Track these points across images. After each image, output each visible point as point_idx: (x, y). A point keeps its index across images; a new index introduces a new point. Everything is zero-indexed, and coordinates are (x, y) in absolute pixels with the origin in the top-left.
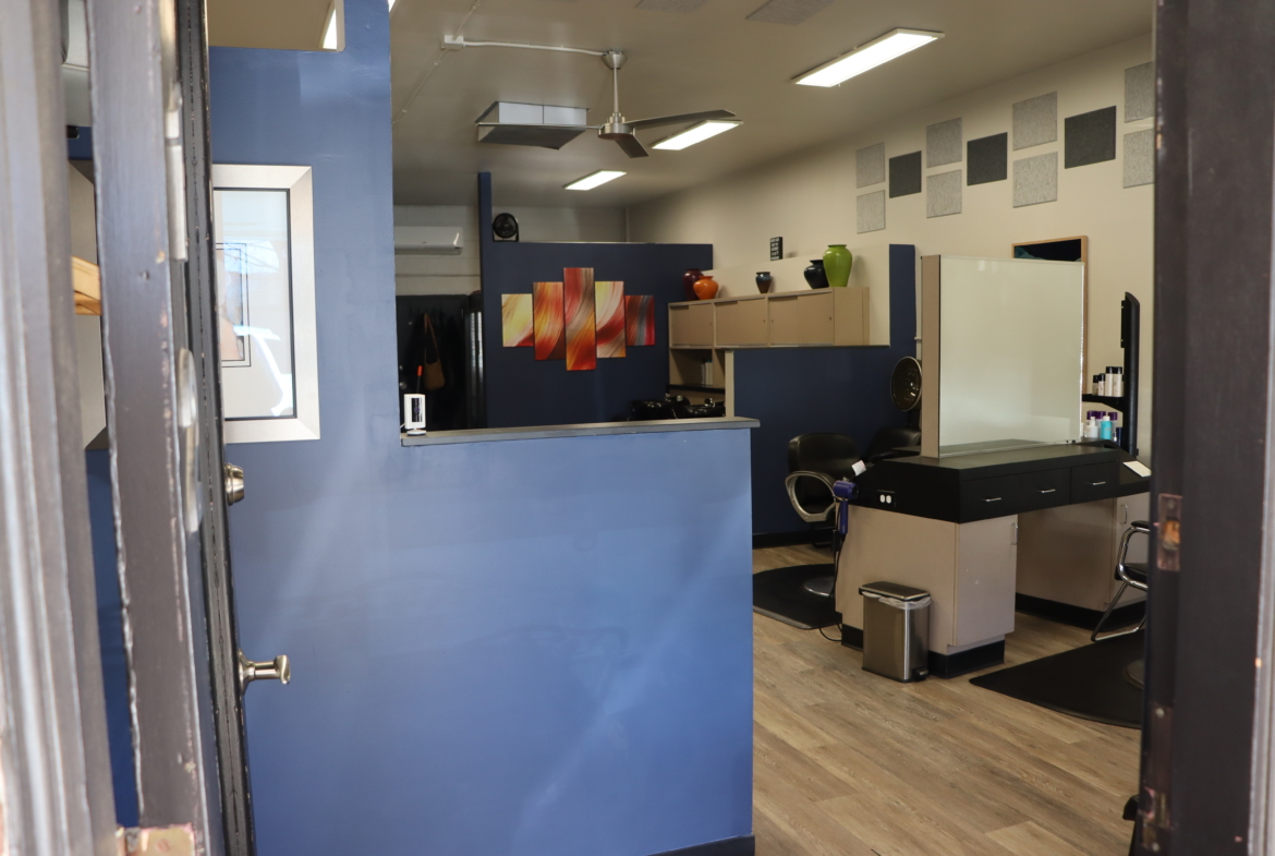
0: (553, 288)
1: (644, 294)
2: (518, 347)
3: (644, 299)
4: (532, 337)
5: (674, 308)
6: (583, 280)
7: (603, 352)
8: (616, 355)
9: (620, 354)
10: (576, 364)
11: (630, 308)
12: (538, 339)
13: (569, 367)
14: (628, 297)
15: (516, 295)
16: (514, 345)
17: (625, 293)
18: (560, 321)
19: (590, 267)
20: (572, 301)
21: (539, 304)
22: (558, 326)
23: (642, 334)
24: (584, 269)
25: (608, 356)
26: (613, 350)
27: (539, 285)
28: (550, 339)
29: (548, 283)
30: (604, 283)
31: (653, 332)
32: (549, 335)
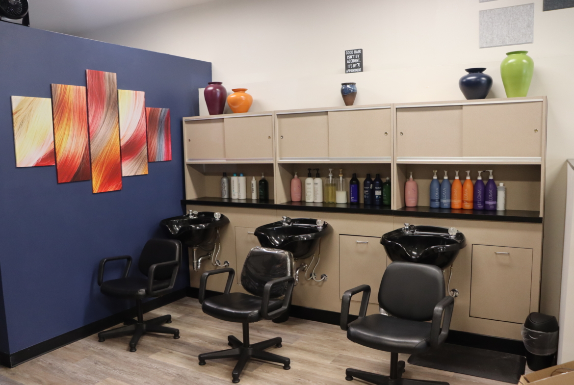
0: (74, 93)
1: (162, 107)
2: (36, 167)
3: (162, 112)
4: (53, 153)
5: (188, 122)
6: (107, 87)
7: (129, 169)
8: (140, 173)
9: (143, 171)
10: (102, 186)
11: (151, 120)
12: (59, 158)
13: (96, 190)
14: (149, 109)
15: (32, 98)
16: (32, 164)
17: (147, 104)
18: (84, 133)
19: (113, 71)
20: (96, 109)
21: (59, 110)
22: (82, 141)
23: (161, 149)
24: (107, 73)
25: (132, 174)
26: (137, 167)
27: (58, 88)
28: (74, 157)
29: (69, 86)
30: (127, 91)
31: (170, 146)
32: (72, 151)
